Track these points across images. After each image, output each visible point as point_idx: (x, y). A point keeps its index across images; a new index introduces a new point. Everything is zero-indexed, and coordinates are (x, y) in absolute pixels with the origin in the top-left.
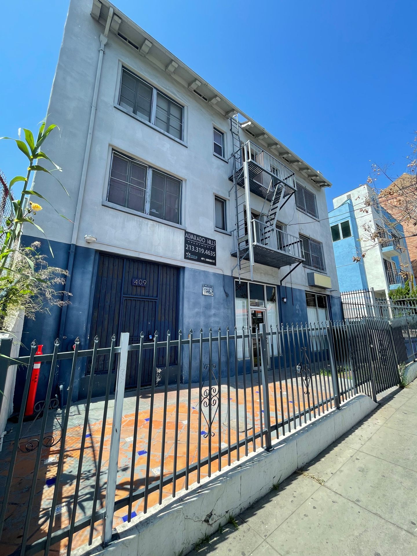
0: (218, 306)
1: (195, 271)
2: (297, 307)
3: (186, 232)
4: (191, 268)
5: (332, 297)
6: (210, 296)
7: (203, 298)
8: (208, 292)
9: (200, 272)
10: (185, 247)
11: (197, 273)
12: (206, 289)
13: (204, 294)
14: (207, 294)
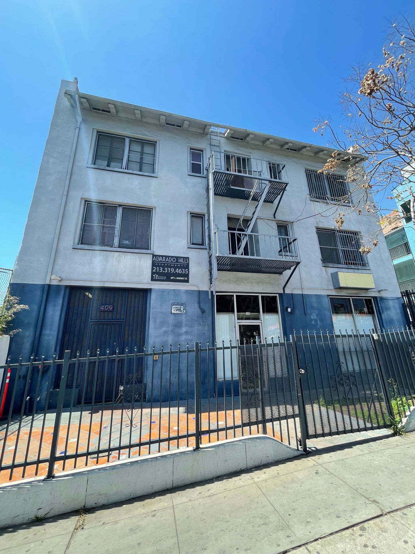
0: (190, 323)
1: (163, 291)
2: (314, 316)
3: (154, 256)
4: (158, 289)
5: (382, 299)
6: (181, 314)
7: (172, 317)
8: (180, 310)
9: (169, 291)
10: (153, 269)
11: (165, 293)
12: (176, 307)
13: (173, 312)
14: (178, 312)
